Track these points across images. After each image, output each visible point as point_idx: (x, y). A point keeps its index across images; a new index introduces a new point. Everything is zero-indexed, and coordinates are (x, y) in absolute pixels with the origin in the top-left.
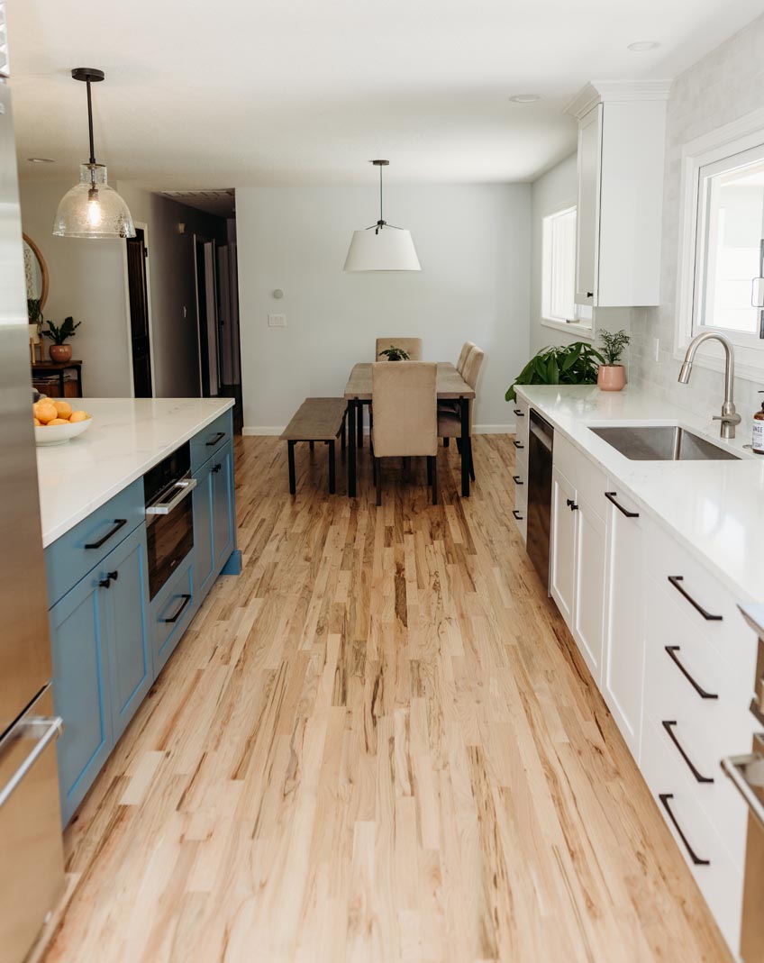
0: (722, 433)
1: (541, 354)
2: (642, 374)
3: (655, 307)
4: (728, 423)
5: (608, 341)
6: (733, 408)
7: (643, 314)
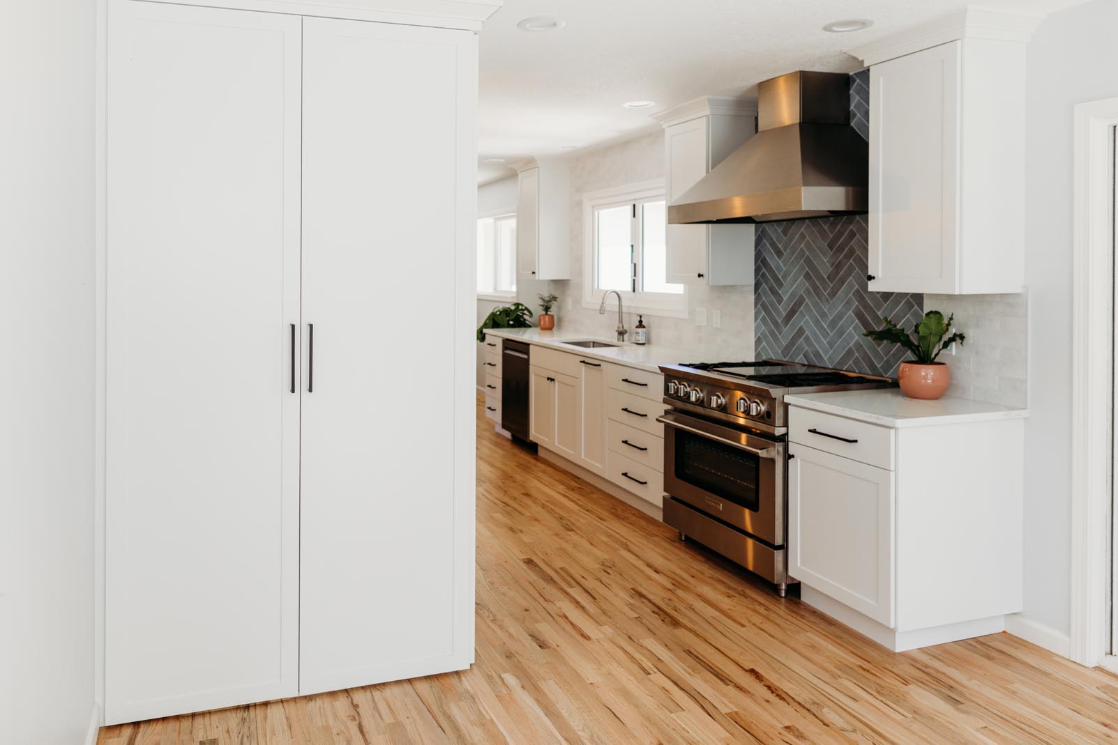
0: (618, 340)
1: (495, 311)
2: (560, 320)
3: (568, 280)
4: (621, 333)
5: (544, 300)
6: (623, 327)
7: (560, 284)
